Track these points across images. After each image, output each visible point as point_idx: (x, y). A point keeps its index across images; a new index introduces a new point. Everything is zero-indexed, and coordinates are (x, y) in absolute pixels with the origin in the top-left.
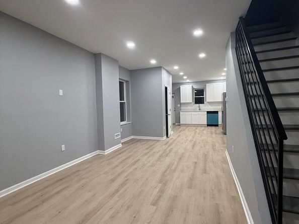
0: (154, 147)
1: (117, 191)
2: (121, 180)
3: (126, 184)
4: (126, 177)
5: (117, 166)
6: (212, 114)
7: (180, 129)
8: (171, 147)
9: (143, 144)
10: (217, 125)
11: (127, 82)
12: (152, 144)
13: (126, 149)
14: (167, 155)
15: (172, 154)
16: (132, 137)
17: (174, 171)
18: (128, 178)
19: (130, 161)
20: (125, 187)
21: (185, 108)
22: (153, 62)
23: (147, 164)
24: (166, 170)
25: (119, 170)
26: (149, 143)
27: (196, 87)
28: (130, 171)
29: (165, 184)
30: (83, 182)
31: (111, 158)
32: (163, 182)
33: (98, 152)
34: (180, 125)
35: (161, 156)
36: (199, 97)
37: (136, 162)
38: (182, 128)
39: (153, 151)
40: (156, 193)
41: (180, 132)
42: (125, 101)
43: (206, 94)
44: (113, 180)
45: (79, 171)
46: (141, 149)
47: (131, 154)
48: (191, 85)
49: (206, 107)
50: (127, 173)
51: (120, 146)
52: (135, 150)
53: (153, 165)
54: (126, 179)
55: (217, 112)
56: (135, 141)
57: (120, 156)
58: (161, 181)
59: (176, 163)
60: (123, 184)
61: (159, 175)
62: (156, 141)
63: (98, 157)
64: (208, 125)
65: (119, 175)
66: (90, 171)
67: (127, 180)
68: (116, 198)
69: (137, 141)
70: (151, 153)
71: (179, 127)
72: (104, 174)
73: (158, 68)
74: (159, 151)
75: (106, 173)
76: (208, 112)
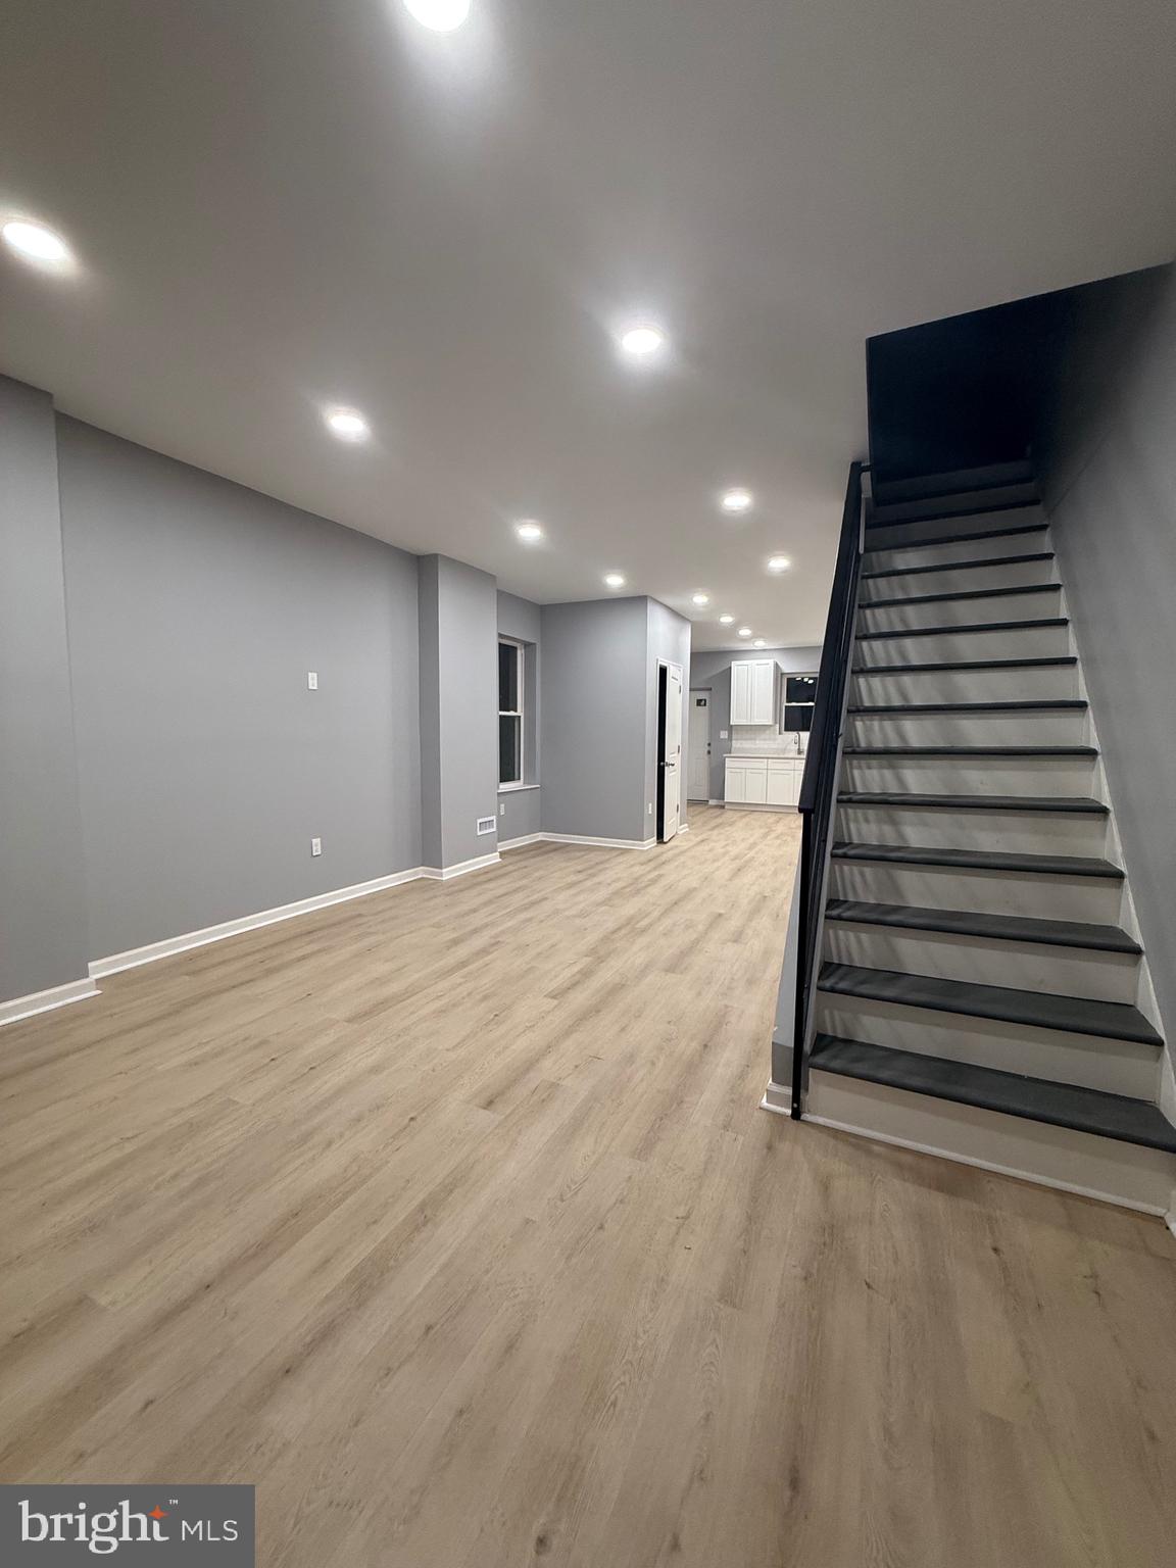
0: (607, 868)
1: (463, 964)
2: (478, 942)
3: (489, 953)
4: (497, 936)
5: (474, 911)
7: (719, 820)
8: (661, 872)
9: (570, 859)
11: (527, 645)
12: (603, 858)
13: (511, 868)
14: (638, 892)
15: (655, 890)
16: (540, 836)
17: (643, 931)
18: (500, 939)
19: (518, 899)
20: (486, 959)
21: (747, 745)
22: (615, 581)
23: (565, 910)
24: (619, 929)
25: (477, 920)
26: (592, 855)
27: (789, 667)
28: (510, 924)
29: (601, 960)
30: (372, 939)
31: (461, 891)
32: (599, 955)
33: (421, 872)
34: (723, 807)
35: (616, 893)
36: (802, 705)
37: (533, 904)
38: (728, 815)
39: (596, 880)
40: (569, 975)
41: (713, 828)
42: (520, 712)
44: (455, 942)
45: (360, 915)
46: (559, 871)
47: (524, 882)
48: (771, 662)
50: (500, 929)
51: (494, 858)
52: (537, 874)
53: (582, 915)
54: (493, 941)
56: (548, 848)
57: (486, 886)
58: (592, 952)
59: (656, 914)
60: (484, 951)
61: (592, 938)
62: (615, 853)
63: (421, 885)
65: (475, 931)
66: (393, 918)
67: (493, 945)
68: (456, 978)
69: (555, 850)
70: (589, 883)
71: (718, 811)
72: (433, 926)
73: (635, 602)
74: (619, 879)
75: (438, 925)
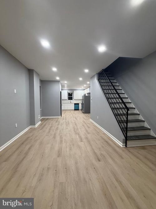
4: (59, 135)
6: (76, 105)
10: (78, 110)
15: (70, 123)
16: (42, 117)
17: (78, 129)
20: (63, 139)
21: (64, 102)
22: (58, 78)
23: (63, 128)
24: (74, 129)
25: (52, 133)
27: (70, 92)
29: (79, 135)
33: (30, 127)
36: (70, 97)
37: (57, 128)
39: (61, 123)
43: (73, 95)
46: (53, 123)
48: (67, 91)
49: (73, 102)
51: (40, 122)
52: (51, 124)
55: (78, 104)
57: (45, 127)
58: (76, 134)
59: (76, 126)
64: (75, 110)
67: (61, 136)
69: (47, 119)
72: (46, 136)
73: (58, 82)
76: (75, 104)
